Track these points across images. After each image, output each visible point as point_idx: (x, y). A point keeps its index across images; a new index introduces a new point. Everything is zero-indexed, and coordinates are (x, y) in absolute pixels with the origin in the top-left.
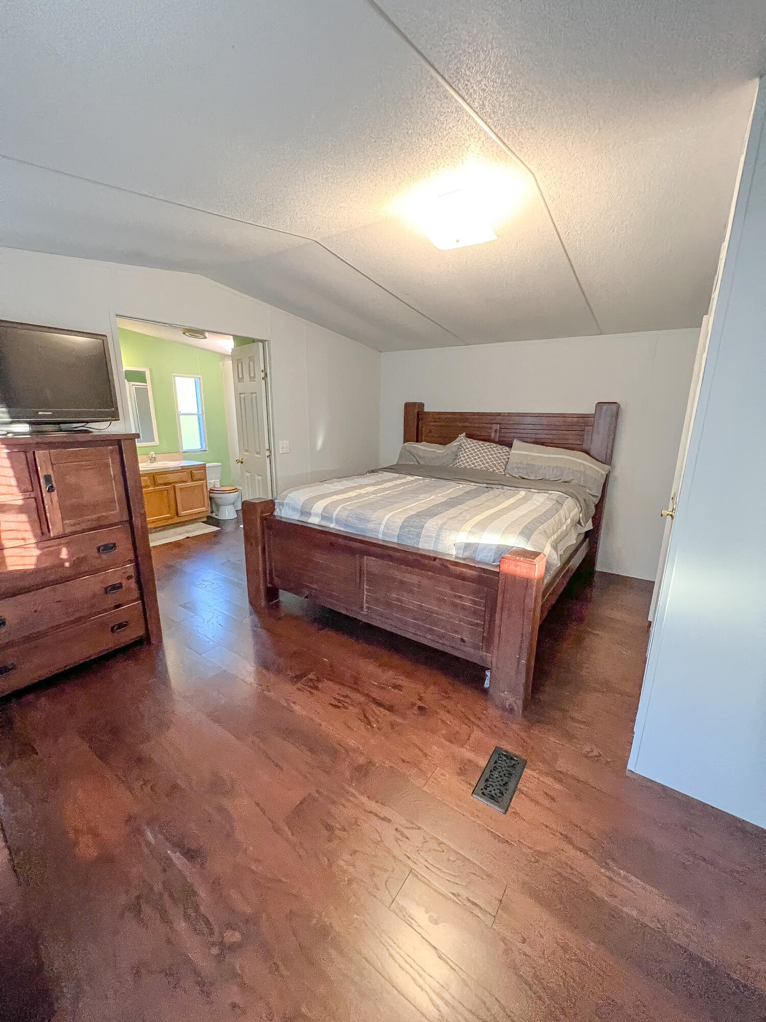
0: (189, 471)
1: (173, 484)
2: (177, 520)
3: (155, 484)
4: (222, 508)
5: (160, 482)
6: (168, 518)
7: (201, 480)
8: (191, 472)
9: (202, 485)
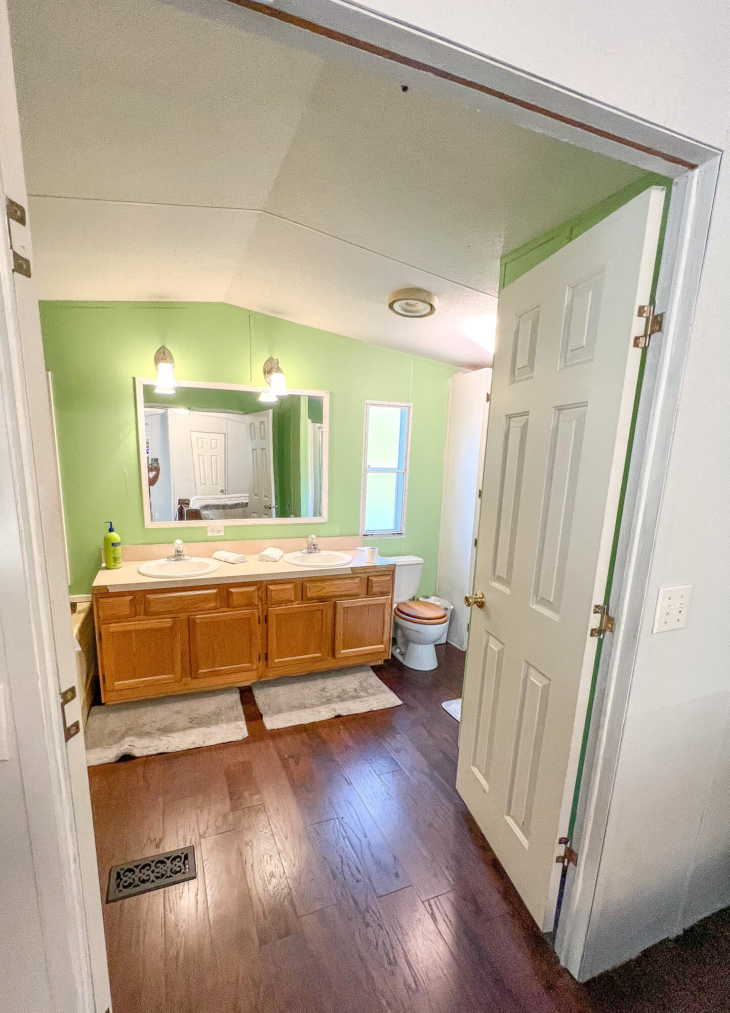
0: (365, 576)
1: (334, 600)
2: (330, 664)
3: (303, 597)
4: (412, 646)
5: (309, 595)
6: (315, 660)
7: (382, 594)
8: (368, 577)
9: (384, 604)
